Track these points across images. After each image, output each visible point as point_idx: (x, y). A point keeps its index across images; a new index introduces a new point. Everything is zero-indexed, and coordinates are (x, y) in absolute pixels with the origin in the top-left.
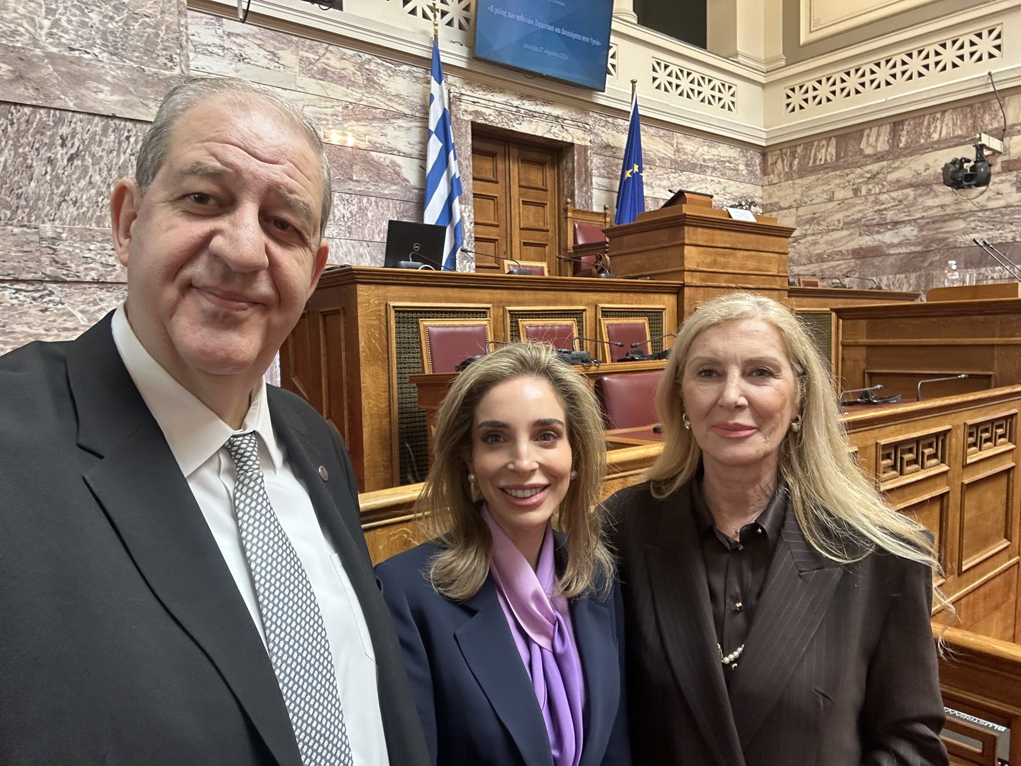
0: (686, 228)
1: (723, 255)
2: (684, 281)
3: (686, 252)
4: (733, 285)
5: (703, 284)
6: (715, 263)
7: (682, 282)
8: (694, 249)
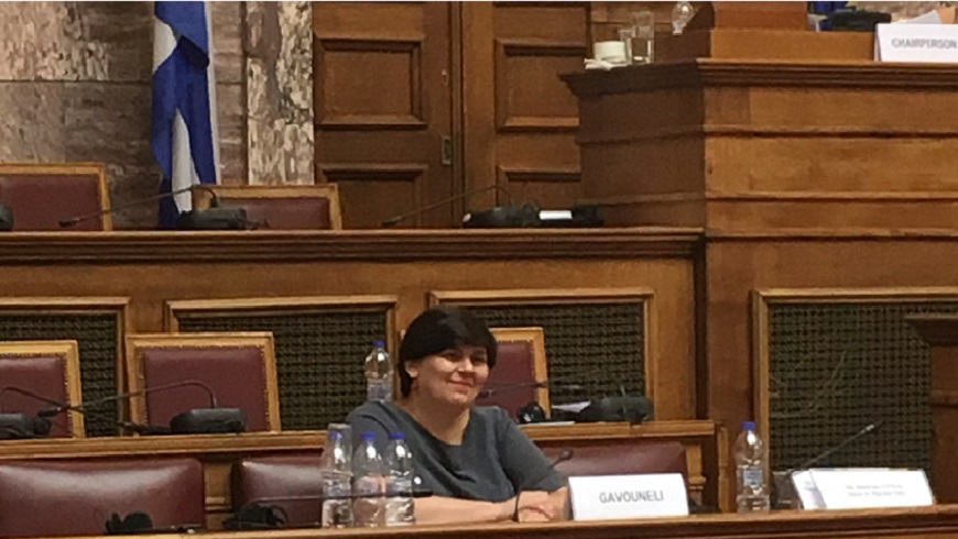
0: (708, 93)
1: (846, 154)
2: (705, 227)
3: (709, 154)
4: (886, 232)
5: (774, 232)
6: (815, 176)
7: (700, 230)
8: (737, 144)
